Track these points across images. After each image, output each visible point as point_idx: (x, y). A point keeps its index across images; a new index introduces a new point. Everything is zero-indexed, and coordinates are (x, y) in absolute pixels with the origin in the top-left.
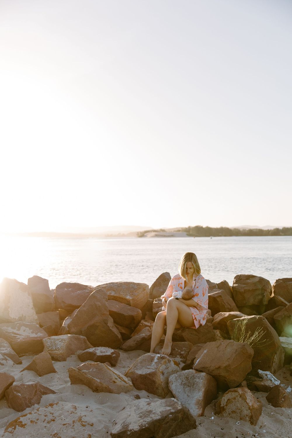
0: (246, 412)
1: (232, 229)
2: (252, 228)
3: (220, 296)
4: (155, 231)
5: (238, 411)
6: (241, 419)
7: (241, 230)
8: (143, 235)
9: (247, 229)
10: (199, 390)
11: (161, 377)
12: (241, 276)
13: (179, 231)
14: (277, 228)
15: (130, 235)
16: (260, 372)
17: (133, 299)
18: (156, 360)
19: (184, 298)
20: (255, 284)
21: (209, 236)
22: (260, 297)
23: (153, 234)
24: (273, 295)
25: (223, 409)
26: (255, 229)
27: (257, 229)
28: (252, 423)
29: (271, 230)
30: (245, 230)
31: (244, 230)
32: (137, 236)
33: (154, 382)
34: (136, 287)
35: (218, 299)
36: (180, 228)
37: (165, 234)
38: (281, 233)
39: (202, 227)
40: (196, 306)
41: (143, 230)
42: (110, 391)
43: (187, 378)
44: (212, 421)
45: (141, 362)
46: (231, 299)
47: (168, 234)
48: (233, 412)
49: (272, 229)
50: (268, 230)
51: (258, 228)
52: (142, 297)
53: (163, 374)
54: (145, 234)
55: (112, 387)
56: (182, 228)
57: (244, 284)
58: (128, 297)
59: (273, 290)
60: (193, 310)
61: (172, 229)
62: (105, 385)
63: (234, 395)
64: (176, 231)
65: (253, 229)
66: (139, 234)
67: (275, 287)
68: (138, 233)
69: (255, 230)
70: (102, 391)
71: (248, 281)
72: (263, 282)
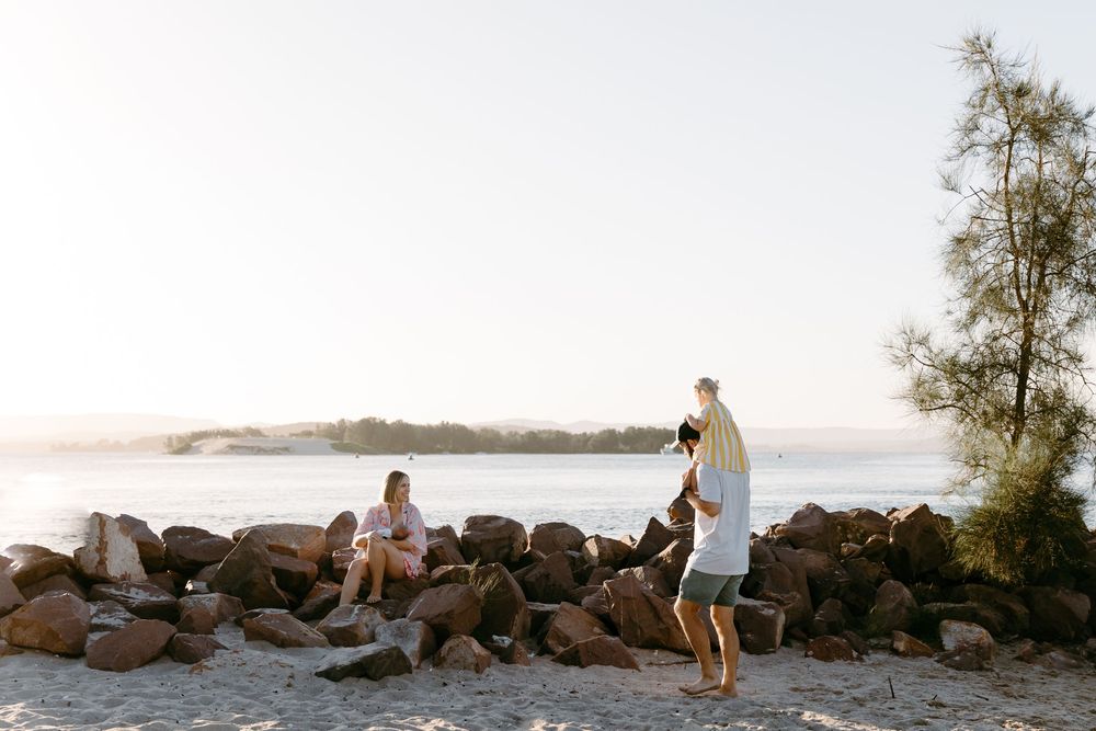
0: (471, 660)
1: (476, 430)
2: (536, 427)
3: (441, 547)
4: (227, 434)
5: (461, 660)
6: (465, 668)
7: (504, 433)
8: (184, 446)
9: (522, 432)
10: (414, 641)
11: (365, 629)
12: (476, 517)
13: (309, 434)
14: (611, 428)
15: (142, 445)
16: (495, 637)
17: (302, 549)
18: (356, 612)
19: (395, 537)
20: (499, 529)
21: (403, 452)
22: (506, 550)
23: (223, 442)
24: (529, 548)
25: (444, 659)
26: (544, 431)
27: (550, 432)
28: (477, 672)
29: (592, 436)
30: (516, 433)
31: (513, 435)
32: (166, 451)
33: (356, 635)
34: (304, 530)
35: (438, 552)
36: (310, 423)
37: (263, 445)
38: (621, 446)
39: (383, 423)
40: (411, 550)
41: (185, 429)
42: (301, 645)
43: (399, 628)
44: (430, 673)
45: (336, 615)
46: (459, 554)
47: (272, 446)
48: (456, 661)
49: (596, 431)
50: (585, 434)
51: (555, 428)
52: (316, 545)
53: (367, 626)
54: (194, 444)
55: (302, 640)
56: (318, 425)
57: (481, 531)
58: (293, 546)
59: (529, 542)
60: (405, 554)
61: (285, 426)
62: (294, 637)
63: (457, 641)
64: (296, 435)
65: (540, 432)
66: (175, 443)
67: (532, 536)
68: (170, 438)
69: (545, 436)
70: (290, 646)
71: (488, 525)
72: (513, 527)
